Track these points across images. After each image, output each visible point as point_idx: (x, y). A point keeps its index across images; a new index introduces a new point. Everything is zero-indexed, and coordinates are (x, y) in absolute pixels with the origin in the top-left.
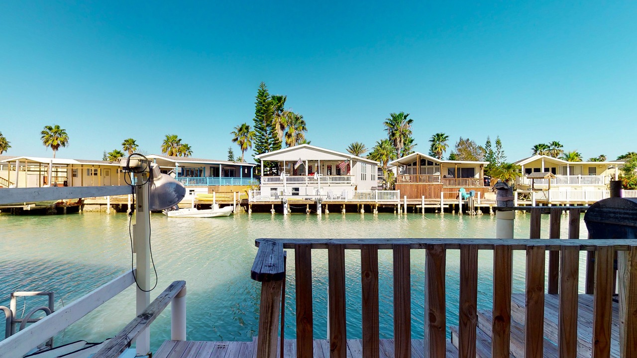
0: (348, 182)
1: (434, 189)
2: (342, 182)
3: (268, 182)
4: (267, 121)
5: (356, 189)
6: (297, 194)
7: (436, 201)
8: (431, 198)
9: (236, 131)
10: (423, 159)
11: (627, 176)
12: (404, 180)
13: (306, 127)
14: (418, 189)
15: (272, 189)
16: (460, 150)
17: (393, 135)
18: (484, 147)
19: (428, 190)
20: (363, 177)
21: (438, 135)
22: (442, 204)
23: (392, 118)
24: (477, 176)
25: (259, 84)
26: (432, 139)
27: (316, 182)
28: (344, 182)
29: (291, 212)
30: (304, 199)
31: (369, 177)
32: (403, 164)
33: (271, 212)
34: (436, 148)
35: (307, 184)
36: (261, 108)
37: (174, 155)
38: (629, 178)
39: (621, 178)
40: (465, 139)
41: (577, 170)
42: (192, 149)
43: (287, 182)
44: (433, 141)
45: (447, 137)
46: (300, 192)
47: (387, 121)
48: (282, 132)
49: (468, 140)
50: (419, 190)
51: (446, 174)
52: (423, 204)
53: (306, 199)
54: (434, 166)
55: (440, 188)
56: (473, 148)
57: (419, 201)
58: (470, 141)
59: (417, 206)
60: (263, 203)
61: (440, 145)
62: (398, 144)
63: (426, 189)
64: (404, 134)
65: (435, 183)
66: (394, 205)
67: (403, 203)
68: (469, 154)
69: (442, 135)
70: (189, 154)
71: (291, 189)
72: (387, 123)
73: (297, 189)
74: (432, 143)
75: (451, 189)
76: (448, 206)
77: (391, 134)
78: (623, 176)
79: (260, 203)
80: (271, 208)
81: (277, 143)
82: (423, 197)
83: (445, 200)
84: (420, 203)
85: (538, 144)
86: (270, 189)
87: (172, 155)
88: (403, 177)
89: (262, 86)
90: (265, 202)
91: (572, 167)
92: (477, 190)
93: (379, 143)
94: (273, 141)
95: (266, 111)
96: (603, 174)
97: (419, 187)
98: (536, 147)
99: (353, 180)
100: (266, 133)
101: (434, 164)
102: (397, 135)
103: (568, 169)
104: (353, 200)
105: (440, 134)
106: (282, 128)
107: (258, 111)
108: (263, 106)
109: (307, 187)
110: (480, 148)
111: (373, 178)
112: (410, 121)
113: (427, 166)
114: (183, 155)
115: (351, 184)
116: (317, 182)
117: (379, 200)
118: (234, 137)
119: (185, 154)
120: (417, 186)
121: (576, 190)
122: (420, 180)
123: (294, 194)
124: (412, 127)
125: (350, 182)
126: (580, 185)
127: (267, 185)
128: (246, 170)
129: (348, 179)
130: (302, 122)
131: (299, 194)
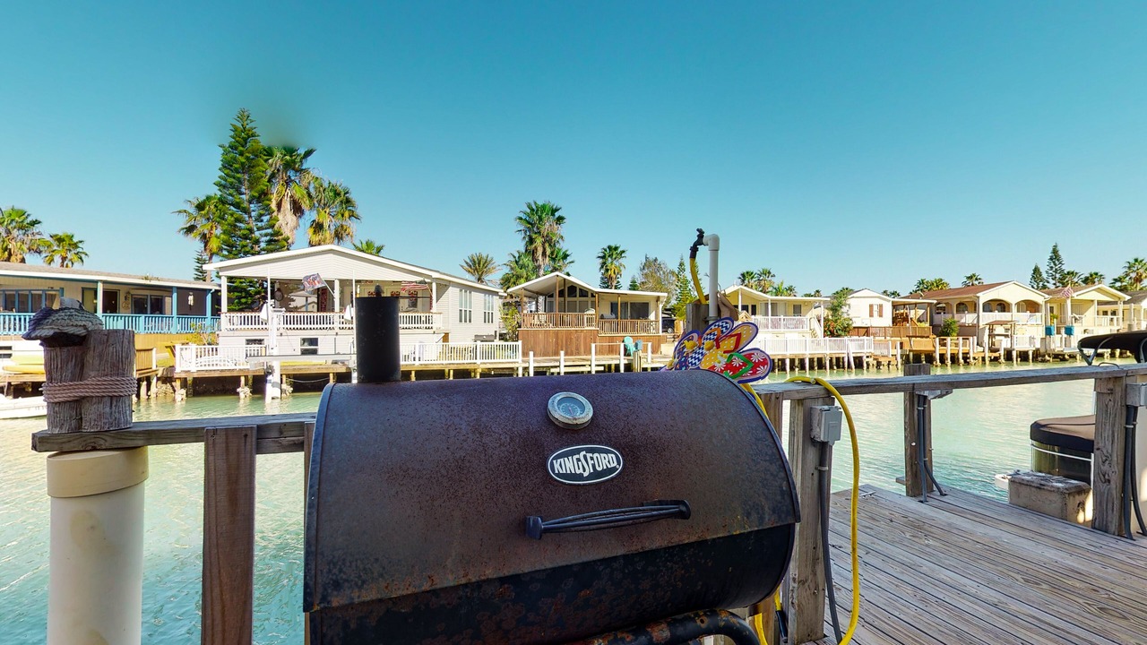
0: (428, 325)
1: (585, 338)
2: (414, 325)
3: (239, 327)
4: (251, 188)
5: (446, 338)
6: (314, 352)
7: (584, 360)
8: (578, 354)
9: (192, 210)
10: (572, 286)
11: (834, 318)
12: (536, 321)
13: (358, 211)
14: (557, 339)
15: (249, 342)
16: (646, 275)
17: (531, 241)
18: (676, 271)
19: (574, 340)
20: (465, 317)
21: (610, 247)
22: (593, 365)
23: (529, 211)
24: (652, 317)
25: (236, 113)
26: (601, 255)
27: (348, 326)
28: (419, 325)
29: (293, 392)
30: (330, 362)
31: (478, 316)
32: (539, 293)
33: (238, 394)
34: (607, 270)
35: (337, 330)
36: (235, 159)
37: (13, 258)
38: (836, 321)
39: (828, 320)
40: (652, 257)
41: (780, 308)
42: (84, 247)
43: (286, 326)
44: (603, 257)
45: (624, 252)
46: (321, 348)
47: (522, 215)
48: (294, 218)
49: (656, 260)
50: (560, 341)
51: (607, 312)
52: (562, 366)
53: (335, 362)
54: (589, 299)
55: (593, 337)
56: (664, 273)
57: (557, 361)
58: (658, 262)
59: (552, 370)
60: (216, 375)
61: (612, 264)
62: (540, 258)
63: (571, 339)
64: (548, 240)
65: (589, 328)
66: (512, 368)
67: (526, 365)
68: (659, 282)
69: (616, 248)
70: (76, 258)
71: (299, 342)
72: (521, 219)
73: (314, 342)
74: (601, 260)
75: (612, 339)
76: (602, 368)
77: (527, 239)
78: (830, 317)
79: (207, 375)
80: (239, 386)
81: (275, 241)
82: (562, 353)
83: (599, 357)
84: (557, 364)
85: (745, 271)
86: (244, 342)
87: (8, 259)
88: (536, 316)
89: (243, 116)
90: (222, 371)
91: (774, 304)
92: (648, 339)
93: (514, 257)
94: (266, 235)
95: (248, 167)
96: (808, 316)
97: (560, 335)
98: (743, 275)
99: (438, 322)
100: (250, 217)
101: (590, 295)
102: (539, 241)
103: (770, 306)
104: (439, 362)
105: (613, 246)
106: (297, 209)
107: (227, 165)
108: (241, 154)
109: (337, 337)
110: (673, 273)
111: (488, 318)
112: (560, 219)
113: (578, 299)
114: (57, 259)
115: (434, 329)
116: (351, 326)
117: (484, 361)
118: (183, 222)
119: (64, 259)
120: (557, 333)
121: (778, 339)
122: (563, 323)
123: (305, 352)
124: (563, 230)
125: (430, 325)
126: (782, 330)
127: (237, 333)
128: (191, 298)
129: (428, 320)
130: (348, 201)
131: (319, 352)
